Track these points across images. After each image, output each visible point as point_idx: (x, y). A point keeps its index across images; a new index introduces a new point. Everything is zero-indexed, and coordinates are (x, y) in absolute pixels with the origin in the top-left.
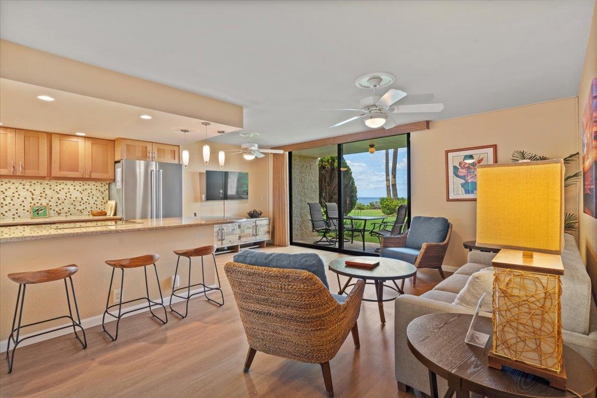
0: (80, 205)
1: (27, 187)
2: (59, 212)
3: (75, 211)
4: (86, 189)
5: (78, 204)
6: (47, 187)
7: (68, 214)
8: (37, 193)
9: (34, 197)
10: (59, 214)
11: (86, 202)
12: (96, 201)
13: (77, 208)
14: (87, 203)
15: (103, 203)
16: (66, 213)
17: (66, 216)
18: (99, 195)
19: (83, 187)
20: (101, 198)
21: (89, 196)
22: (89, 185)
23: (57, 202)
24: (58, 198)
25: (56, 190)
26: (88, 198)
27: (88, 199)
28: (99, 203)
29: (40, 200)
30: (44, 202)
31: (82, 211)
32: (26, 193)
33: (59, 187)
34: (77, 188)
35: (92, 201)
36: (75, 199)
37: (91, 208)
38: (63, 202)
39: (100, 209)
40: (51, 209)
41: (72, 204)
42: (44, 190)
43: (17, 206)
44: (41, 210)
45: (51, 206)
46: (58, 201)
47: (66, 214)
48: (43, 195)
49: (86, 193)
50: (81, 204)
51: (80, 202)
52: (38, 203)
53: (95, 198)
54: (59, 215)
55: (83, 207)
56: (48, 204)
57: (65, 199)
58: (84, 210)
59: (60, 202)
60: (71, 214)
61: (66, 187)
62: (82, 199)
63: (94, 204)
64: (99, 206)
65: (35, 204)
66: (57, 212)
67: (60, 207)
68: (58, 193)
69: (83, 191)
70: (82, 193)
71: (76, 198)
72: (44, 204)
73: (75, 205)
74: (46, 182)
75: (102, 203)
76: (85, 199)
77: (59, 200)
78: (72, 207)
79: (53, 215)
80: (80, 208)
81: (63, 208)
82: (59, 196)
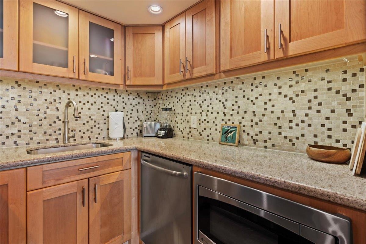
0: (291, 128)
1: (219, 96)
2: (255, 138)
3: (281, 139)
4: (303, 91)
5: (286, 125)
6: (240, 94)
7: (269, 144)
8: (229, 104)
9: (226, 110)
10: (255, 141)
11: (303, 122)
12: (327, 118)
13: (283, 134)
14: (306, 124)
15: (348, 126)
16: (266, 141)
17: (266, 147)
18: (334, 104)
19: (297, 89)
20: (341, 112)
21: (310, 108)
22: (310, 81)
23: (252, 121)
24: (254, 112)
25: (251, 99)
26: (308, 111)
27: (307, 115)
28: (335, 123)
29: (232, 115)
30: (236, 119)
31: (294, 141)
32: (218, 106)
33: (256, 93)
34: (285, 90)
35: (316, 120)
36: (280, 115)
37: (315, 136)
38: (261, 121)
39: (338, 141)
40: (244, 131)
41: (275, 124)
42: (236, 100)
43: (211, 125)
44: (231, 132)
45: (244, 126)
46: (253, 118)
47: (266, 144)
48: (235, 107)
49: (302, 100)
50: (293, 125)
51: (291, 121)
52: (229, 120)
53: (325, 112)
54: (255, 143)
55: (296, 132)
56: (240, 123)
57: (264, 115)
58: (297, 138)
59: (256, 119)
60: (273, 145)
61: (267, 92)
62: (295, 115)
63: (323, 126)
64: (337, 134)
65: (226, 123)
66: (252, 137)
67: (257, 129)
68: (254, 104)
69: (297, 95)
70: (293, 102)
71: (282, 112)
72: (237, 123)
73: (280, 127)
74: (239, 87)
75: (345, 126)
76: (301, 114)
77: (255, 115)
78: (276, 131)
79: (246, 143)
80: (291, 134)
81: (261, 132)
82: (254, 108)
